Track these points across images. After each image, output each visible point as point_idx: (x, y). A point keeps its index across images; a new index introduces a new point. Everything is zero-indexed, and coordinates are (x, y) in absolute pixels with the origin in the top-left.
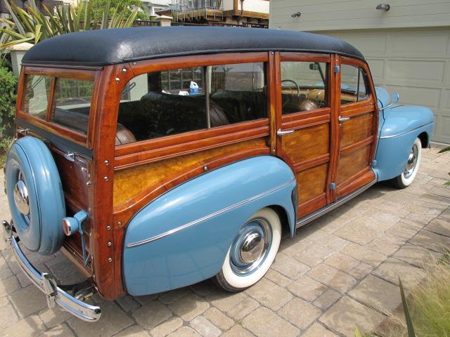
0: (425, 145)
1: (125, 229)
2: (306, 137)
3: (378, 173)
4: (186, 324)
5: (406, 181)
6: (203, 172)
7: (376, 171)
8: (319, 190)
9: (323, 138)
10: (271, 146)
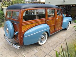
0: (70, 23)
1: (24, 34)
2: (51, 21)
3: (63, 27)
4: (33, 50)
5: (67, 29)
6: (35, 26)
7: (62, 27)
8: (53, 30)
9: (54, 21)
10: (46, 22)
